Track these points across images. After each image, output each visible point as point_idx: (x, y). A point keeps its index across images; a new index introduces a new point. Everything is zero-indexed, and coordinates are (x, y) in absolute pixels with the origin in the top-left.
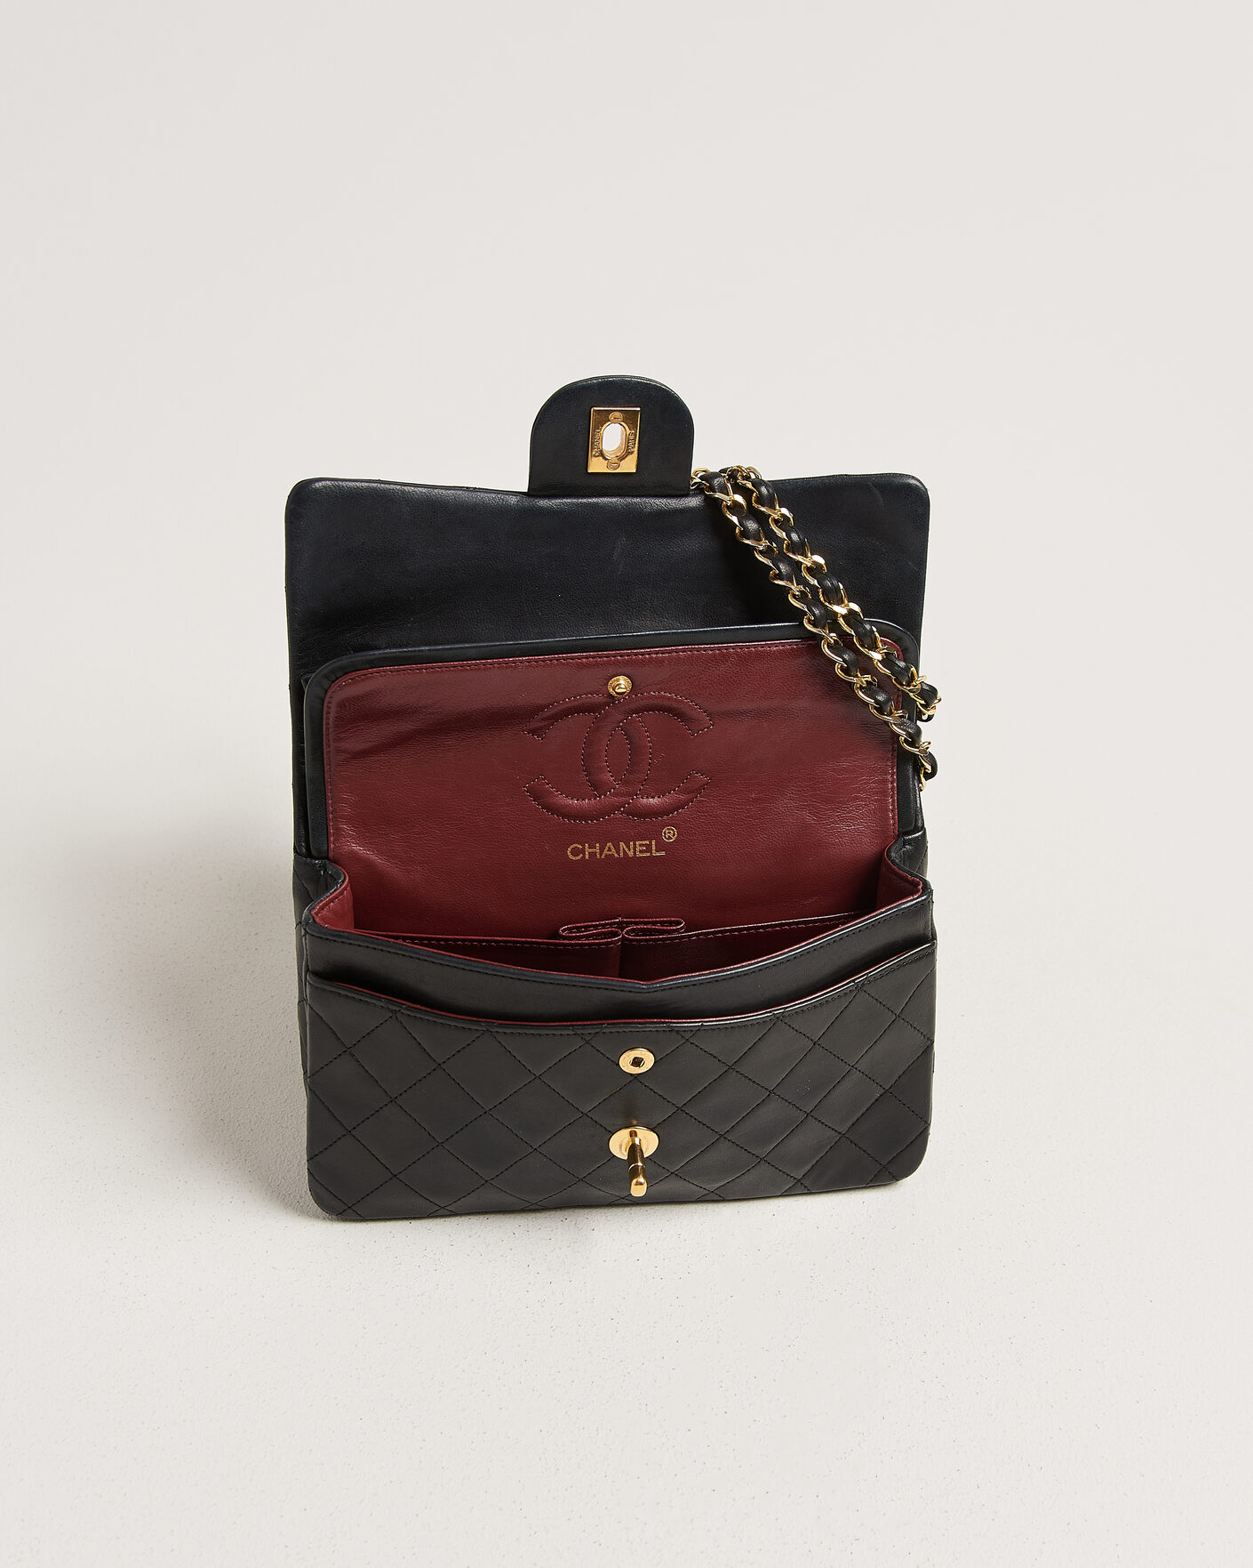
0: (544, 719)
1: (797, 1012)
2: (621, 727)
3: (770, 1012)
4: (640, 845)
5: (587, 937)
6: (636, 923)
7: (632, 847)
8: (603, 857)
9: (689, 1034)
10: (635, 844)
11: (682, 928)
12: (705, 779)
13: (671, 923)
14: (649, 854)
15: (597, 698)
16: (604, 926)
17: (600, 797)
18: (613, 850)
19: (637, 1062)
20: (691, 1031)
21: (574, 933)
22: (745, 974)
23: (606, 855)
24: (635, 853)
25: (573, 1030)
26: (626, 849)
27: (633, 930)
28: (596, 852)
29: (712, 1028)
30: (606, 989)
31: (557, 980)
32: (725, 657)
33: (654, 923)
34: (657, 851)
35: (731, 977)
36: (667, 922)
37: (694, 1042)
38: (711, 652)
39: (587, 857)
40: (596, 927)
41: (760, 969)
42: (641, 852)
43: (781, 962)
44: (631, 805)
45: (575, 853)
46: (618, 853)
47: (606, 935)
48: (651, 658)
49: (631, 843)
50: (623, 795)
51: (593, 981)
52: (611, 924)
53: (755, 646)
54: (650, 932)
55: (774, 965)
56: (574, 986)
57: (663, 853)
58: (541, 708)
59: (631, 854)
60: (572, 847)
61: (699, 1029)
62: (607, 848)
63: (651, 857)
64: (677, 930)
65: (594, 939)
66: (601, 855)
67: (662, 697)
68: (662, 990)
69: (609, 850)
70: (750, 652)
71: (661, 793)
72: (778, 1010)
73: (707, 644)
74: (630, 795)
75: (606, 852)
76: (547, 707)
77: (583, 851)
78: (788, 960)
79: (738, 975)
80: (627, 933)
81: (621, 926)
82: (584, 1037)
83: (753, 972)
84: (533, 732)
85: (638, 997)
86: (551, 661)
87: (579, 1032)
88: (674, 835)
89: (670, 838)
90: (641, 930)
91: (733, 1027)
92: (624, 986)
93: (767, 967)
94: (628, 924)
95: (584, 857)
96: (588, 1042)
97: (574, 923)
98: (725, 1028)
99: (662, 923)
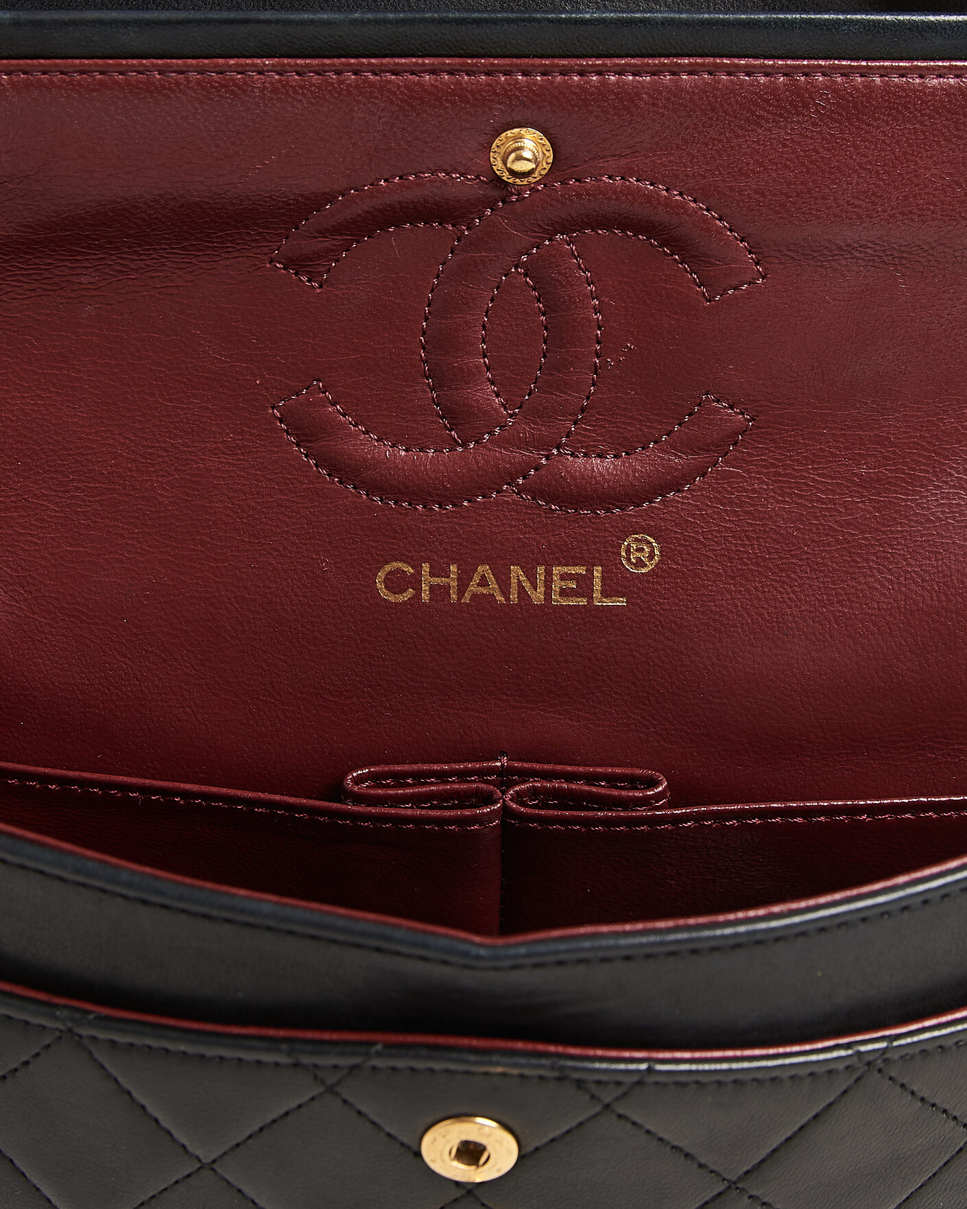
0: (323, 233)
1: (924, 1052)
2: (524, 265)
3: (848, 1046)
4: (563, 577)
5: (417, 800)
6: (546, 776)
7: (541, 578)
8: (467, 598)
9: (614, 1092)
10: (549, 574)
11: (658, 797)
12: (738, 418)
13: (634, 782)
14: (583, 602)
15: (462, 185)
16: (463, 775)
17: (464, 445)
18: (493, 585)
19: (471, 1153)
20: (618, 1083)
21: (388, 786)
22: (779, 937)
23: (474, 596)
24: (548, 594)
25: (289, 1054)
26: (527, 585)
27: (534, 793)
28: (447, 588)
29: (681, 1083)
30: (378, 950)
31: (243, 911)
32: (801, 99)
33: (591, 779)
34: (605, 594)
35: (736, 944)
36: (623, 778)
37: (628, 1113)
38: (762, 80)
39: (425, 596)
40: (442, 776)
41: (822, 927)
42: (564, 593)
43: (884, 912)
44: (543, 472)
45: (396, 582)
46: (506, 594)
47: (465, 800)
48: (604, 83)
49: (541, 570)
50: (525, 444)
51: (341, 923)
52: (481, 773)
53: (884, 71)
54: (576, 801)
55: (864, 917)
56: (291, 933)
57: (621, 602)
58: (316, 202)
59: (538, 596)
60: (388, 568)
61: (640, 1081)
62: (476, 579)
63: (590, 609)
64: (645, 801)
65: (431, 808)
66: (461, 593)
67: (630, 191)
68: (536, 966)
69: (483, 582)
70: (870, 87)
71: (624, 447)
72: (871, 1043)
73: (756, 57)
74: (543, 445)
75: (473, 587)
76: (331, 198)
77: (415, 582)
78: (904, 907)
79: (758, 941)
80: (518, 798)
81: (506, 778)
82: (320, 1074)
83: (800, 932)
84: (297, 263)
85: (468, 978)
86: (338, 73)
87: (306, 1060)
88: (651, 557)
89: (640, 563)
90: (556, 793)
91: (738, 1082)
92: (425, 946)
93: (842, 923)
94: (525, 775)
95: (418, 595)
96: (331, 1090)
97: (387, 763)
98: (719, 1082)
99: (612, 780)
